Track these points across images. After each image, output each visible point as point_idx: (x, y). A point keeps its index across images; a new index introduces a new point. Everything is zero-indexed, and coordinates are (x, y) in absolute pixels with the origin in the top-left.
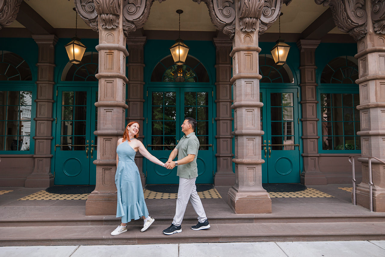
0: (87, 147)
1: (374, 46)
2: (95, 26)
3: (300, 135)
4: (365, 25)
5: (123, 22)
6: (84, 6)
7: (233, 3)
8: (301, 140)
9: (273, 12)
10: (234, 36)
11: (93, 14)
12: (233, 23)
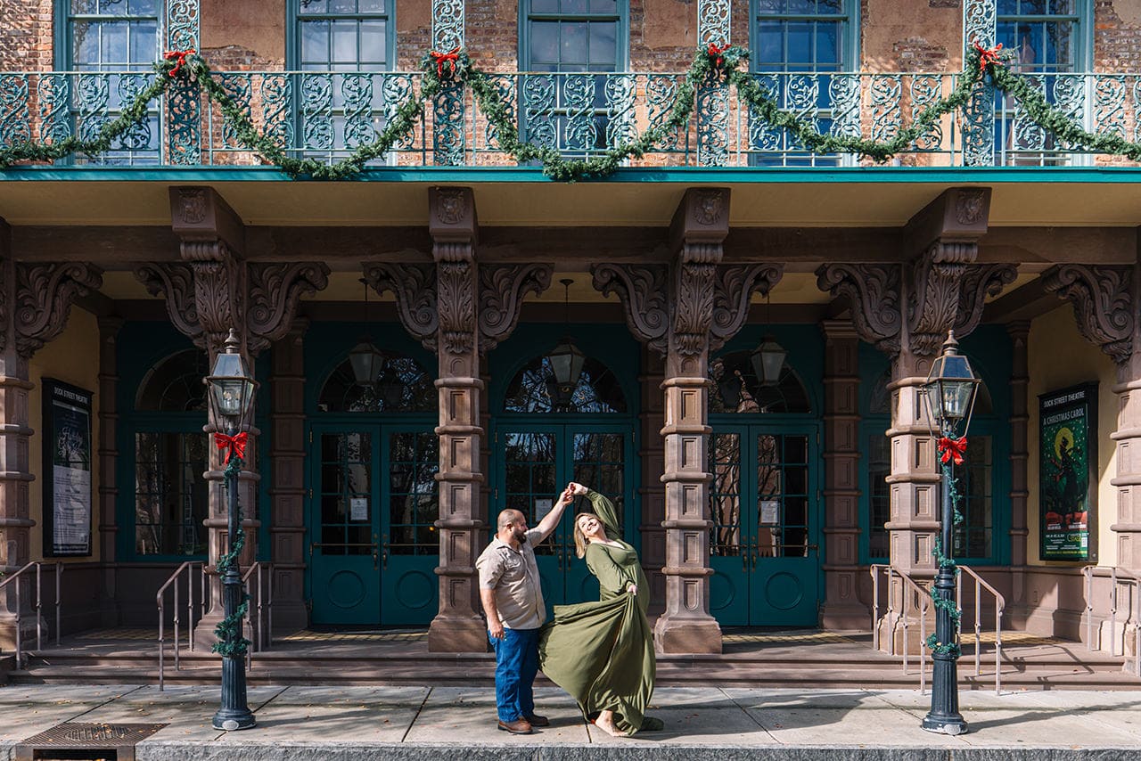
0: (375, 547)
1: (909, 375)
2: (431, 344)
3: (822, 525)
4: (897, 336)
5: (479, 337)
6: (414, 313)
7: (664, 303)
8: (821, 536)
9: (734, 316)
10: (666, 358)
11: (430, 327)
12: (664, 337)
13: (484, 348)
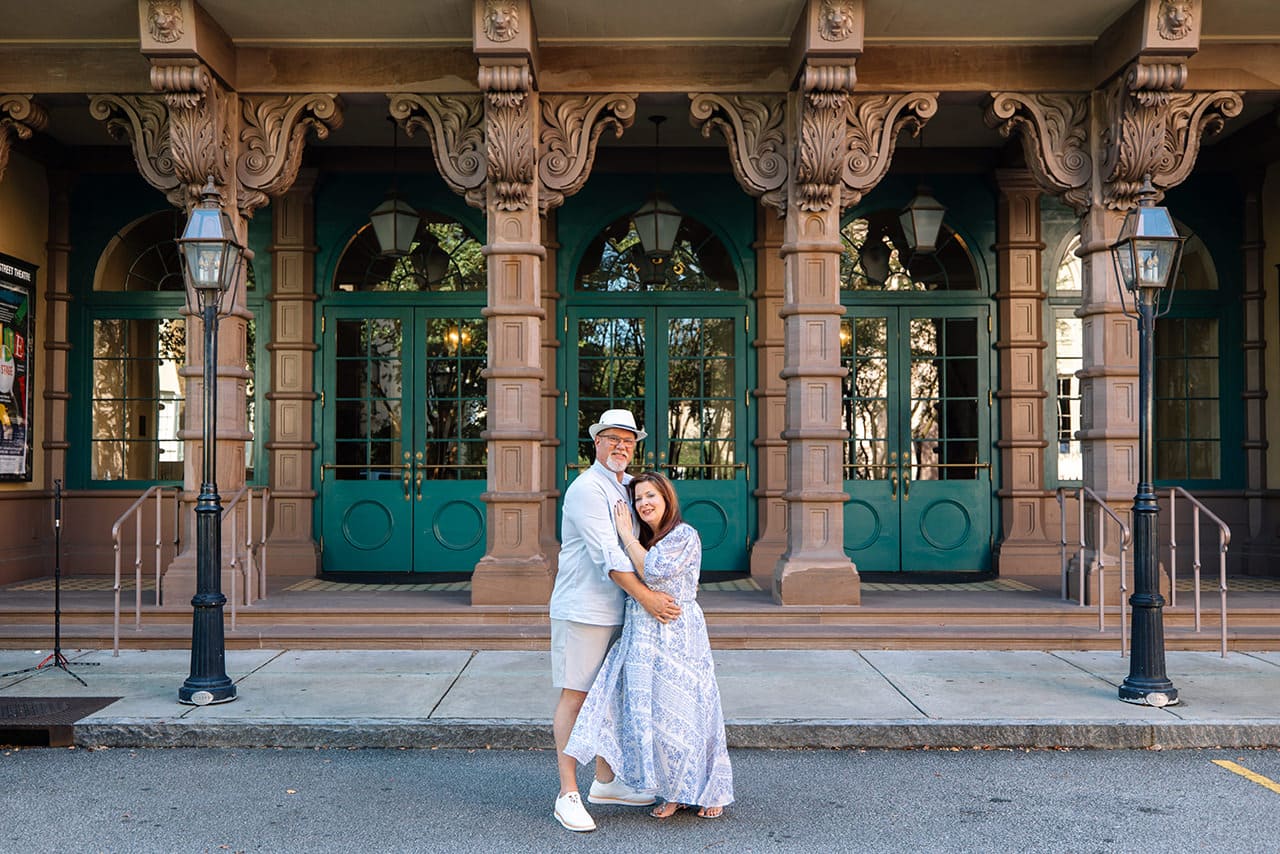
0: (406, 469)
1: (1103, 237)
2: (477, 200)
3: (994, 438)
4: (1086, 187)
5: (540, 191)
6: (456, 159)
7: (782, 144)
8: (995, 452)
9: (873, 161)
10: (785, 216)
11: (475, 177)
12: (783, 189)
13: (546, 205)
